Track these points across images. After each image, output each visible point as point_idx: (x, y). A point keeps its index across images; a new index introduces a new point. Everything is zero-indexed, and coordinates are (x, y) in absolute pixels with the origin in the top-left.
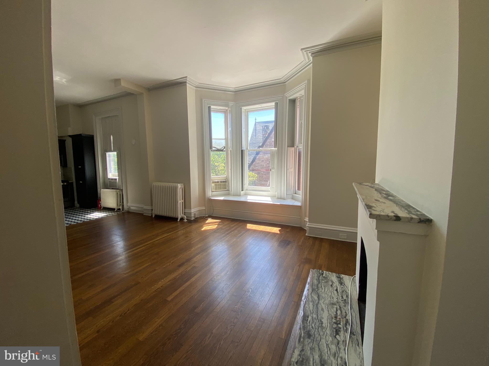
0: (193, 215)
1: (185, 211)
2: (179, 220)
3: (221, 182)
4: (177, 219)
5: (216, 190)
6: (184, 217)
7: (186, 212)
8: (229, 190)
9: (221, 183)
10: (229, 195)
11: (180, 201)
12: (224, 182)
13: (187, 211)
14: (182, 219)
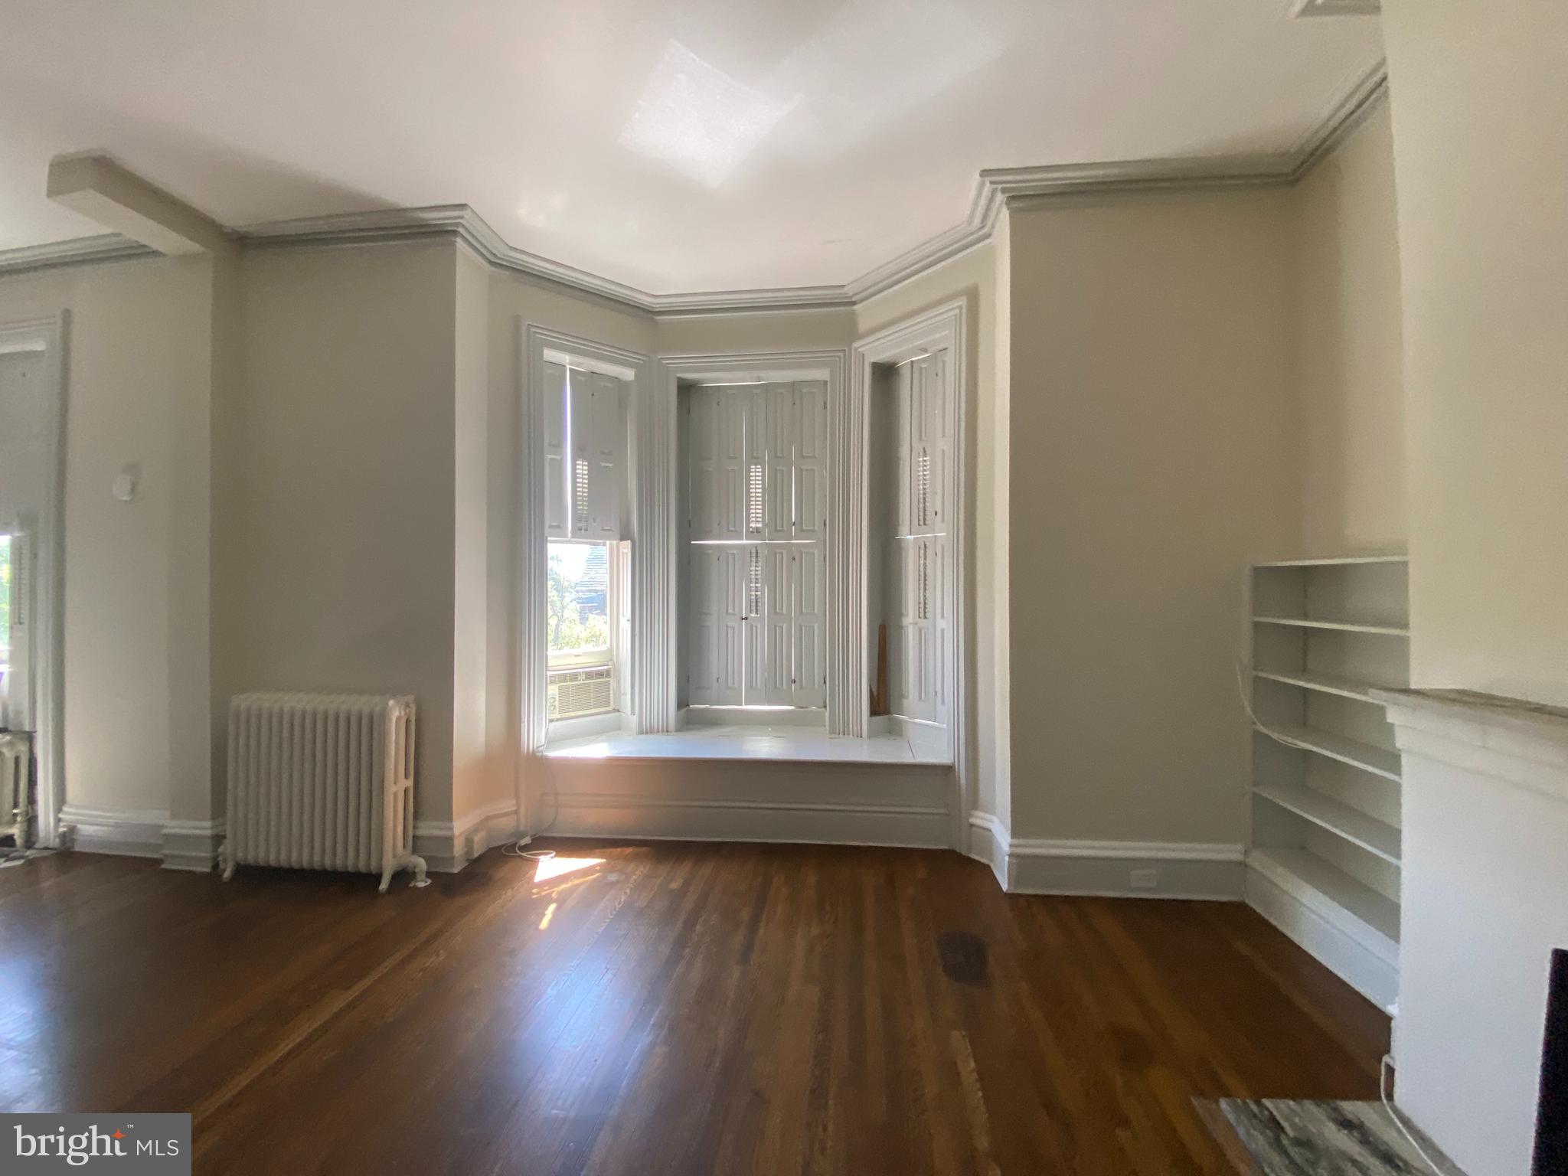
0: (458, 849)
1: (421, 832)
2: (384, 886)
3: (589, 675)
4: (378, 877)
5: (567, 715)
6: (415, 867)
7: (423, 837)
8: (618, 711)
9: (587, 678)
10: (620, 729)
11: (397, 785)
12: (600, 675)
13: (427, 829)
14: (403, 876)
